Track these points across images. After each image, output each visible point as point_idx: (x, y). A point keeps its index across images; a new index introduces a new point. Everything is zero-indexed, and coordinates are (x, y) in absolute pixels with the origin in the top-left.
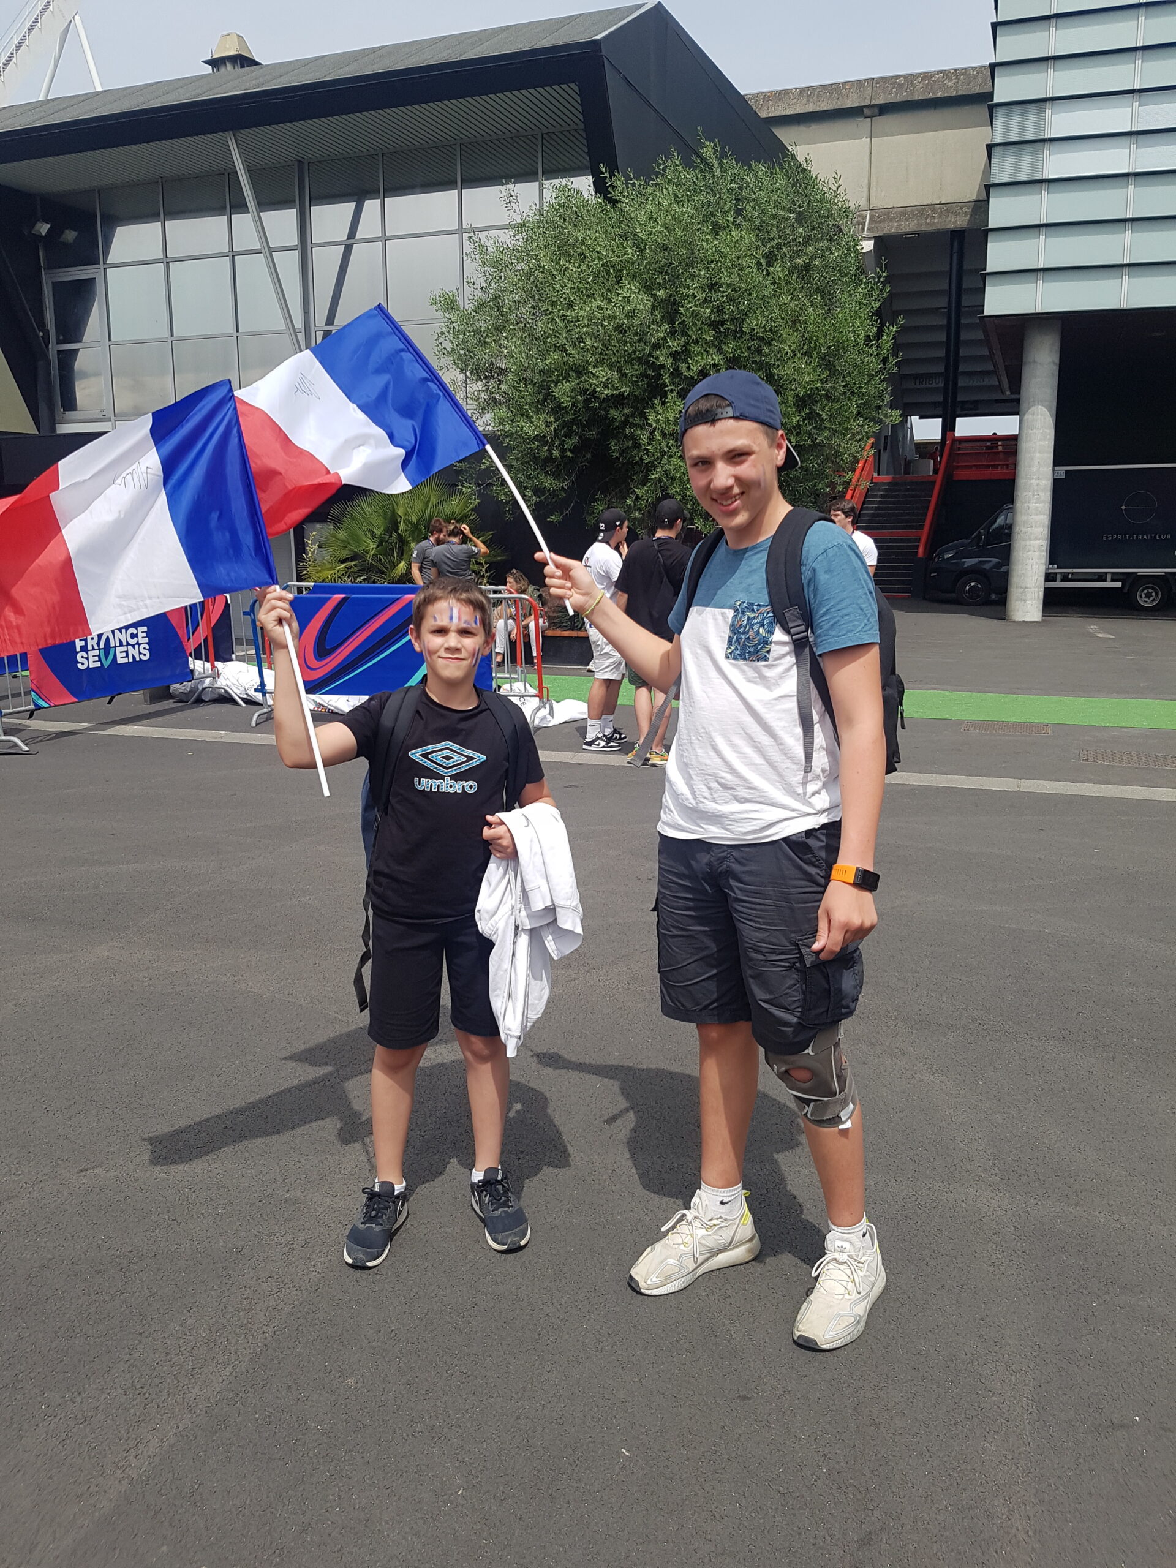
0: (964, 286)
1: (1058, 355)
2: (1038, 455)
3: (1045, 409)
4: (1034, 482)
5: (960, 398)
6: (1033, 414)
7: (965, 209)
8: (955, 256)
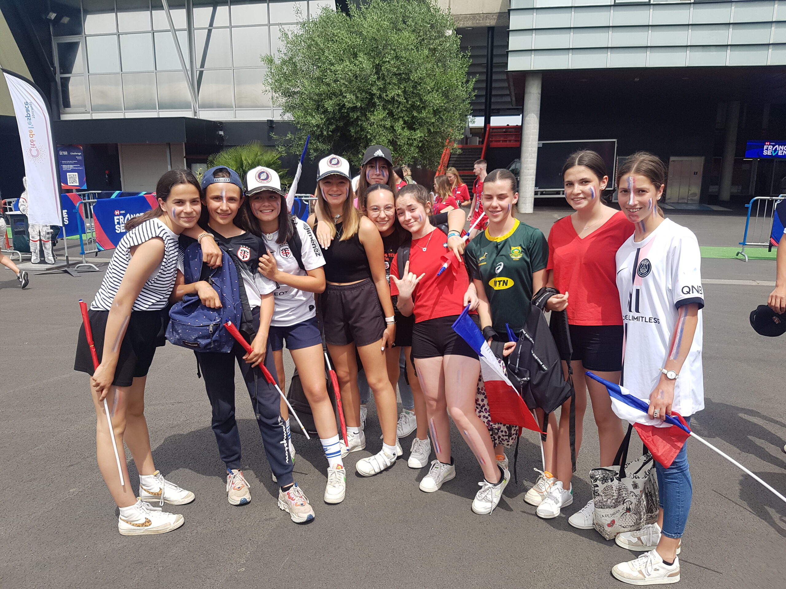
0: (494, 53)
1: (540, 90)
2: (531, 136)
3: (534, 115)
4: (530, 149)
5: (492, 107)
6: (529, 117)
7: (494, 17)
8: (490, 39)
